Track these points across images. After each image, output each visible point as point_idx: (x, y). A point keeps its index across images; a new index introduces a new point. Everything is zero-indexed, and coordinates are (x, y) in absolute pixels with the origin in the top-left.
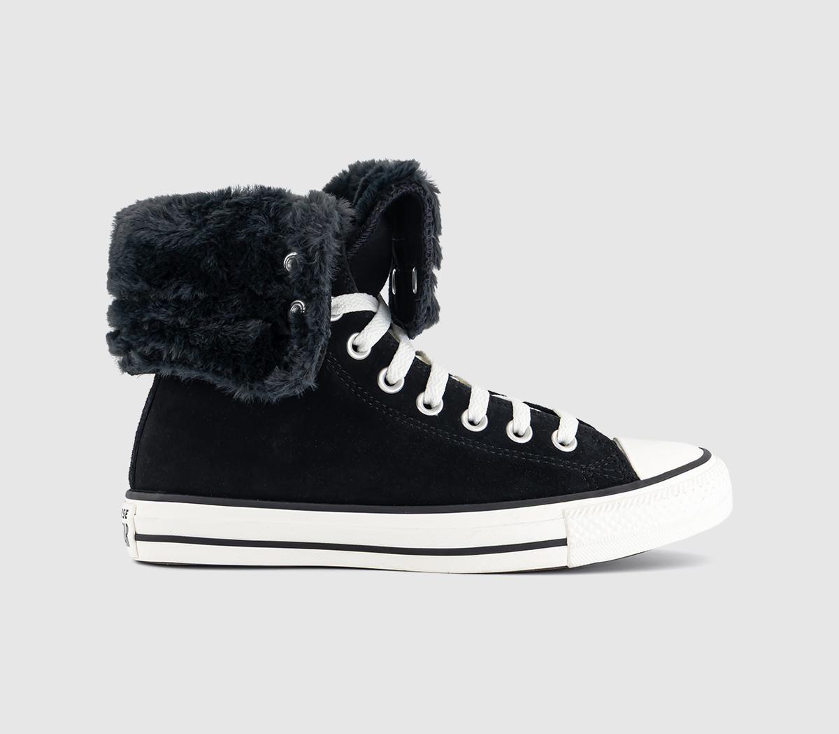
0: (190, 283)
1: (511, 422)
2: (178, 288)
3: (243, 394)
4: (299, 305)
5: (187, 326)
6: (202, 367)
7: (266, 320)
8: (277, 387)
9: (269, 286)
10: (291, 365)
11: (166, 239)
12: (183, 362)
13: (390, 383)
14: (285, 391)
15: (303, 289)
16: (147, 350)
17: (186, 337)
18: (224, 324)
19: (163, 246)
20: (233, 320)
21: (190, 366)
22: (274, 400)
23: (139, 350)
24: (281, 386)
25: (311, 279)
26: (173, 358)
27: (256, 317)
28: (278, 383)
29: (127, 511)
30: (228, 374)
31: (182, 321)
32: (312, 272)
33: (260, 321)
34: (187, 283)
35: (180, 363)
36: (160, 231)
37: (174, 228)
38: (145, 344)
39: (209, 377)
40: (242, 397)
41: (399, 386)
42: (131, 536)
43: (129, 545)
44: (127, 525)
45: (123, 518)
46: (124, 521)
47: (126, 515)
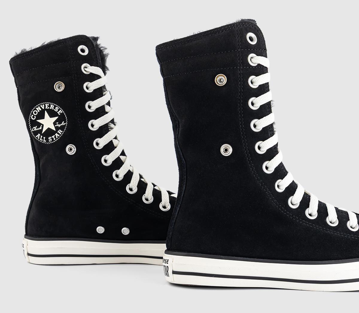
1: (349, 221)
13: (294, 204)
41: (297, 205)
42: (170, 272)
43: (168, 276)
44: (168, 267)
45: (165, 263)
46: (166, 265)
47: (167, 261)
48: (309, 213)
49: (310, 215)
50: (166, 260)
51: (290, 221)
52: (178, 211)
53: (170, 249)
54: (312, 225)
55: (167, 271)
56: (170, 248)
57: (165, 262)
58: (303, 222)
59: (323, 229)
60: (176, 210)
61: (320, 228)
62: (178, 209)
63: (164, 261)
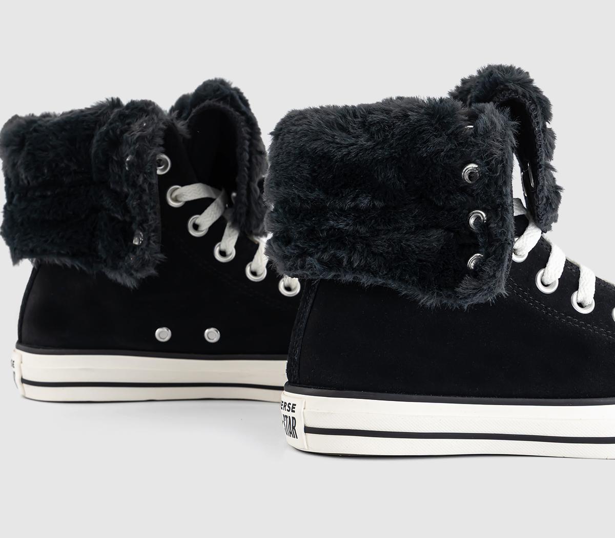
0: (369, 193)
2: (357, 196)
3: (429, 300)
4: (480, 215)
5: (368, 235)
6: (386, 274)
7: (448, 230)
8: (469, 295)
9: (452, 197)
10: (480, 274)
11: (345, 151)
12: (366, 269)
13: (547, 284)
14: (479, 299)
15: (488, 200)
16: (326, 257)
17: (368, 245)
18: (405, 234)
19: (342, 159)
20: (413, 230)
21: (375, 274)
22: (466, 308)
23: (316, 256)
24: (475, 295)
25: (496, 191)
26: (355, 265)
27: (437, 227)
28: (469, 291)
29: (295, 405)
30: (413, 281)
31: (363, 230)
32: (496, 183)
33: (440, 231)
34: (365, 193)
35: (363, 270)
36: (338, 143)
37: (353, 140)
38: (324, 251)
39: (394, 285)
40: (428, 304)
41: (554, 286)
42: (300, 429)
43: (295, 436)
44: (293, 418)
45: (289, 411)
46: (290, 414)
47: (292, 408)
48: (579, 302)
49: (580, 305)
50: (290, 404)
51: (543, 319)
52: (310, 305)
53: (298, 382)
54: (585, 326)
55: (294, 428)
56: (297, 379)
57: (287, 408)
58: (568, 320)
59: (608, 334)
60: (307, 304)
61: (601, 332)
62: (311, 301)
63: (285, 406)
